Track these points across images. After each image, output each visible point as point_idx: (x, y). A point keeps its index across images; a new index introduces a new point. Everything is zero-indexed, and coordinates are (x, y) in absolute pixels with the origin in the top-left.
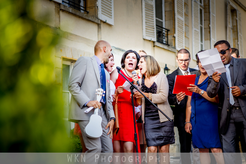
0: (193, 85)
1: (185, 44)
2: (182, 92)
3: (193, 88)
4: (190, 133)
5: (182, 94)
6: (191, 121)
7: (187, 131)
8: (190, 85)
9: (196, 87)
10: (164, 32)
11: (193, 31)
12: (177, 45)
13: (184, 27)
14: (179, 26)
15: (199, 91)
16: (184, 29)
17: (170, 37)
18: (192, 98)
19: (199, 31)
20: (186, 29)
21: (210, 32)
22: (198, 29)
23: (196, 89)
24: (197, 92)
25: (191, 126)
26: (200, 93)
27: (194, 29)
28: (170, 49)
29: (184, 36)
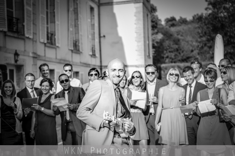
0: (36, 105)
1: (33, 30)
2: (28, 108)
3: (36, 107)
4: (33, 138)
5: (28, 110)
6: (34, 129)
7: (31, 137)
8: (34, 105)
9: (38, 106)
10: (14, 21)
11: (40, 17)
12: (26, 33)
13: (32, 16)
14: (27, 16)
15: (41, 109)
16: (32, 17)
17: (20, 26)
18: (36, 113)
19: (45, 16)
20: (33, 17)
21: (54, 16)
22: (44, 15)
23: (38, 108)
24: (39, 110)
25: (34, 133)
26: (41, 110)
27: (41, 15)
28: (20, 37)
29: (32, 24)
